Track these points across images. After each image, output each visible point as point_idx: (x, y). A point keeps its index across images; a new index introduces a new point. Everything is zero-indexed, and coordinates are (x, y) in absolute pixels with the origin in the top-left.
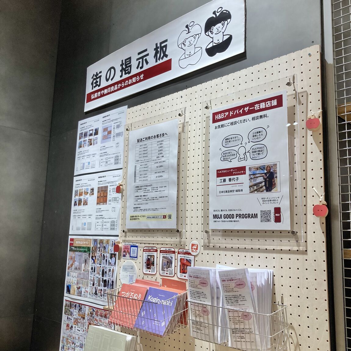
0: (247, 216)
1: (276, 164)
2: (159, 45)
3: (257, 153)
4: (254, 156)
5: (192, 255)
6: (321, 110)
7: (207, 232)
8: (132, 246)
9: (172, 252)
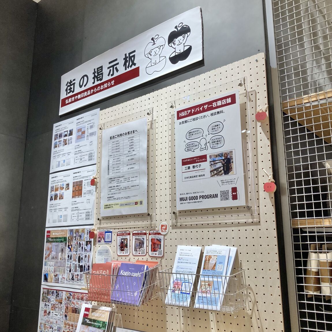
0: (209, 197)
1: (232, 151)
2: (128, 55)
3: (215, 143)
4: (213, 146)
5: (162, 235)
6: (267, 105)
7: (174, 213)
8: (106, 232)
9: (144, 234)
